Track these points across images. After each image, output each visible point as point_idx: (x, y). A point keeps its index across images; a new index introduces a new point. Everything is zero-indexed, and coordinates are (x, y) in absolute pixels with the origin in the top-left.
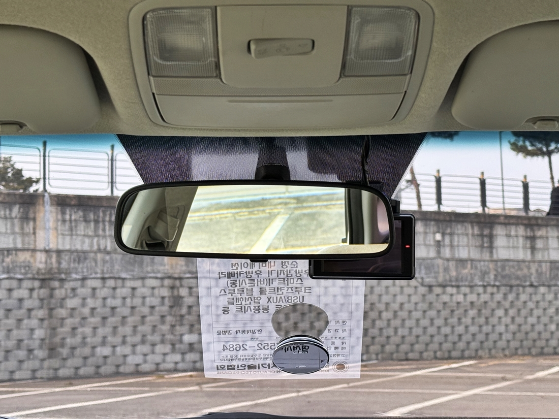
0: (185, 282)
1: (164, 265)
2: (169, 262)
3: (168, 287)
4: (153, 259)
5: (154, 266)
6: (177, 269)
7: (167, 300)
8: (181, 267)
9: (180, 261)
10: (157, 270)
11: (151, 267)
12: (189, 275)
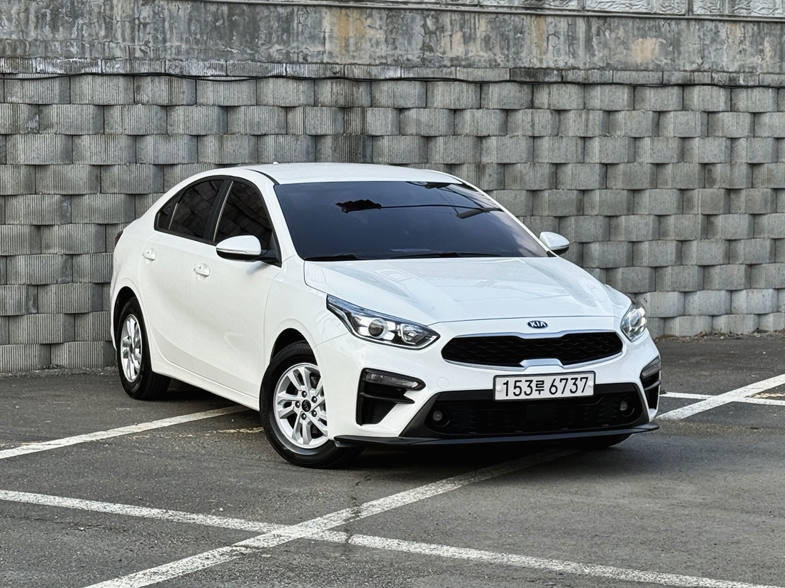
0: (384, 93)
1: (319, 38)
2: (335, 29)
3: (331, 106)
4: (287, 17)
5: (289, 42)
6: (362, 53)
7: (330, 145)
8: (372, 46)
9: (369, 26)
10: (298, 54)
11: (279, 44)
12: (395, 72)
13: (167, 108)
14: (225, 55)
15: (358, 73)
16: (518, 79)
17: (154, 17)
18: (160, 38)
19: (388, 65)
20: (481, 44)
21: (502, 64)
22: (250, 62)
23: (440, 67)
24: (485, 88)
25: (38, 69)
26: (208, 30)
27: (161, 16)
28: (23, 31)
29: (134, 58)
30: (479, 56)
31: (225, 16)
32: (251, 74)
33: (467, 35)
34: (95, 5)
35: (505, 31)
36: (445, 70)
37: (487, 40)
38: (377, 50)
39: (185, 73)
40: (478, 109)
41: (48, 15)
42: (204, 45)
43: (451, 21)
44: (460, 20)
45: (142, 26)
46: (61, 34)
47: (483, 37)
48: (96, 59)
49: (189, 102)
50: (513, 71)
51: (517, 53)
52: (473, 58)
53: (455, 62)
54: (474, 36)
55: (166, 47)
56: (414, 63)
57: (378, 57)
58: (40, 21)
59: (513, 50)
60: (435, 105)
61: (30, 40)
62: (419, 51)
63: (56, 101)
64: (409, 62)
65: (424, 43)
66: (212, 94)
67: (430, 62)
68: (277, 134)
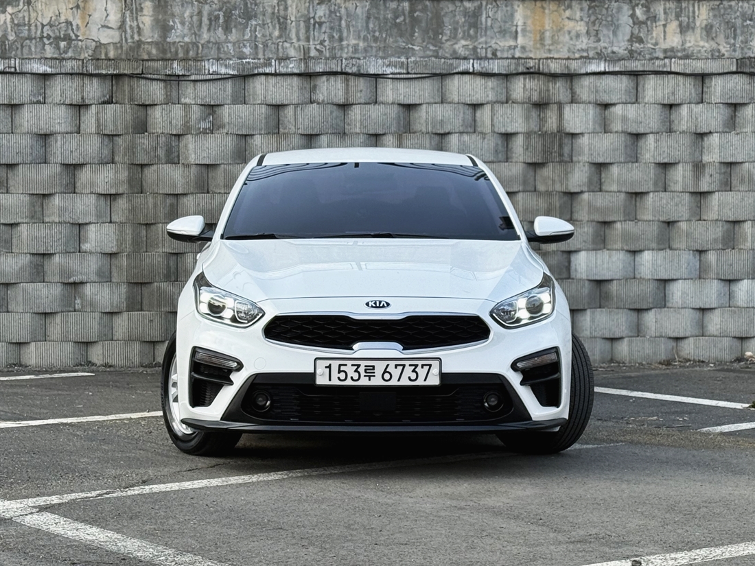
0: (585, 88)
1: (511, 32)
2: (529, 22)
3: (523, 103)
4: (474, 12)
5: (477, 37)
6: (559, 47)
7: (521, 143)
8: (571, 39)
9: (568, 18)
10: (486, 49)
11: (466, 40)
12: (598, 65)
13: (344, 107)
14: (406, 52)
15: (555, 67)
16: (747, 70)
17: (330, 16)
18: (336, 37)
19: (590, 59)
20: (701, 33)
21: (727, 55)
22: (433, 59)
23: (651, 59)
24: (707, 81)
25: (211, 72)
26: (388, 27)
27: (338, 14)
28: (195, 34)
29: (309, 57)
30: (698, 46)
31: (407, 13)
32: (434, 71)
33: (685, 24)
34: (268, 6)
35: (731, 18)
36: (657, 62)
37: (708, 29)
38: (577, 43)
39: (362, 72)
40: (698, 103)
41: (221, 17)
42: (383, 42)
43: (665, 9)
44: (676, 8)
45: (317, 25)
46: (234, 36)
47: (703, 26)
48: (269, 59)
49: (368, 101)
50: (740, 62)
51: (746, 42)
52: (691, 49)
53: (669, 54)
54: (692, 25)
55: (342, 45)
56: (620, 55)
57: (578, 50)
58: (213, 23)
59: (740, 38)
60: (646, 100)
61: (202, 42)
62: (626, 43)
63: (229, 102)
64: (614, 55)
65: (632, 34)
66: (391, 92)
67: (640, 54)
68: (461, 133)
